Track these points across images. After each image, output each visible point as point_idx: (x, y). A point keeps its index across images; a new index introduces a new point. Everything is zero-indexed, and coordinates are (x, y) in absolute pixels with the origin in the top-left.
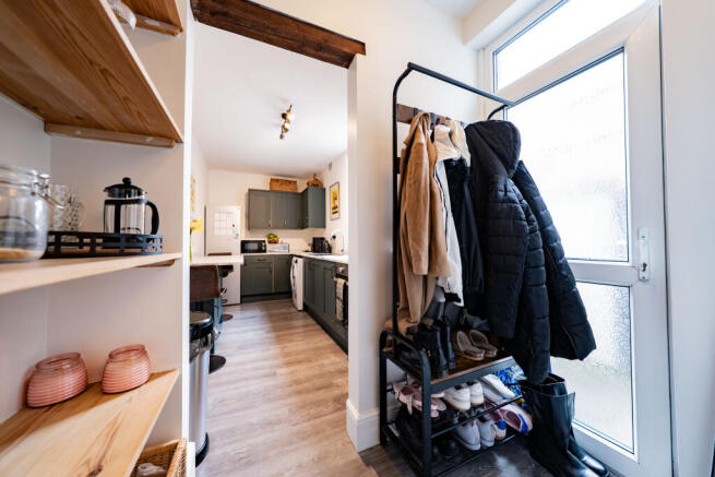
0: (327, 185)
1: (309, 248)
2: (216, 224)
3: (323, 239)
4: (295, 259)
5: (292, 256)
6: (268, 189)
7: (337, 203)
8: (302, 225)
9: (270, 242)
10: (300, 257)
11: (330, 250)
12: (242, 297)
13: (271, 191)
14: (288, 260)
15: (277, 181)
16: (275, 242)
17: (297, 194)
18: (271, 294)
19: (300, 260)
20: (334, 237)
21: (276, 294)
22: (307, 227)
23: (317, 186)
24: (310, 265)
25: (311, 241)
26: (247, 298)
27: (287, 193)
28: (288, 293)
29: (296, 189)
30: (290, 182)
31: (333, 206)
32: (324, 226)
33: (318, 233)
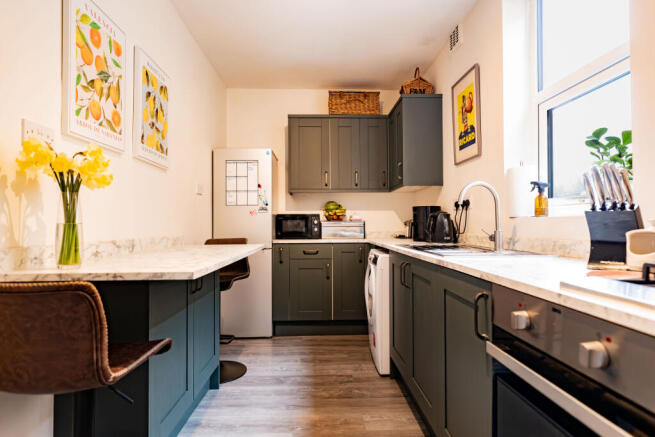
0: (444, 88)
1: (406, 231)
2: (231, 184)
3: (437, 209)
4: (373, 252)
5: (371, 246)
6: (325, 111)
7: (472, 119)
8: (389, 180)
9: (329, 219)
10: (386, 251)
11: (451, 236)
12: (275, 323)
13: (332, 116)
14: (359, 256)
15: (341, 95)
16: (339, 219)
17: (380, 117)
18: (329, 323)
19: (383, 258)
20: (466, 204)
21: (336, 322)
22: (400, 184)
23: (422, 94)
24: (405, 272)
25: (410, 217)
26: (285, 325)
27: (360, 118)
28: (360, 324)
29: (378, 106)
30: (366, 95)
31: (460, 128)
32: (439, 182)
33: (426, 198)
